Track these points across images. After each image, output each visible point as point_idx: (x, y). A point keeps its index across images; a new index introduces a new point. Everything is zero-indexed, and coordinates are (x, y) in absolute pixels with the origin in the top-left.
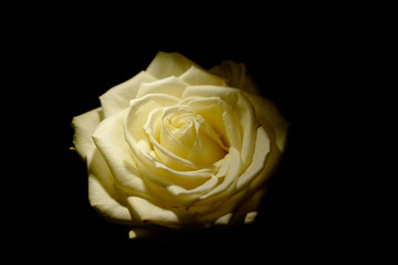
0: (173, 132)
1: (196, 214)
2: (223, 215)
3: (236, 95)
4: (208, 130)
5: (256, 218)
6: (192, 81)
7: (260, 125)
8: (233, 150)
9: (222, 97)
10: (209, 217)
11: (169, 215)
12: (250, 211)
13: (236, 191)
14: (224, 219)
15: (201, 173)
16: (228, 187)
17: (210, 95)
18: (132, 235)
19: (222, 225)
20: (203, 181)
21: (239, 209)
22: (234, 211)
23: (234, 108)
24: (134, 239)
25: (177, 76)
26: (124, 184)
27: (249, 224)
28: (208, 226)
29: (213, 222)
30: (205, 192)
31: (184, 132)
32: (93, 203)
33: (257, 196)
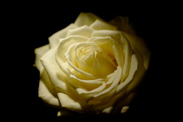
0: (82, 57)
1: (92, 105)
2: (107, 107)
3: (119, 35)
4: (105, 56)
5: (128, 111)
6: (97, 28)
7: (134, 53)
8: (119, 68)
9: (112, 36)
10: (99, 108)
11: (76, 105)
12: (124, 106)
13: (116, 93)
14: (108, 110)
15: (97, 81)
16: (111, 91)
17: (105, 35)
18: (59, 114)
19: (106, 114)
20: (97, 86)
21: (117, 104)
22: (114, 106)
23: (119, 43)
24: (59, 116)
25: (89, 25)
26: (56, 85)
27: (124, 114)
28: (98, 113)
29: (101, 111)
30: (97, 93)
31: (88, 57)
32: (40, 95)
33: (130, 96)
